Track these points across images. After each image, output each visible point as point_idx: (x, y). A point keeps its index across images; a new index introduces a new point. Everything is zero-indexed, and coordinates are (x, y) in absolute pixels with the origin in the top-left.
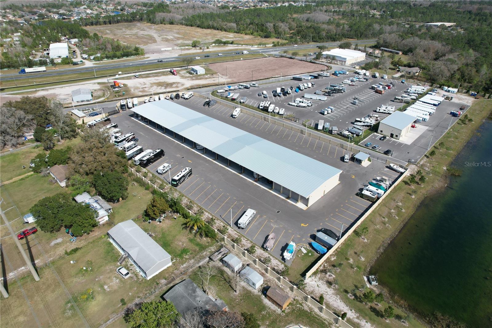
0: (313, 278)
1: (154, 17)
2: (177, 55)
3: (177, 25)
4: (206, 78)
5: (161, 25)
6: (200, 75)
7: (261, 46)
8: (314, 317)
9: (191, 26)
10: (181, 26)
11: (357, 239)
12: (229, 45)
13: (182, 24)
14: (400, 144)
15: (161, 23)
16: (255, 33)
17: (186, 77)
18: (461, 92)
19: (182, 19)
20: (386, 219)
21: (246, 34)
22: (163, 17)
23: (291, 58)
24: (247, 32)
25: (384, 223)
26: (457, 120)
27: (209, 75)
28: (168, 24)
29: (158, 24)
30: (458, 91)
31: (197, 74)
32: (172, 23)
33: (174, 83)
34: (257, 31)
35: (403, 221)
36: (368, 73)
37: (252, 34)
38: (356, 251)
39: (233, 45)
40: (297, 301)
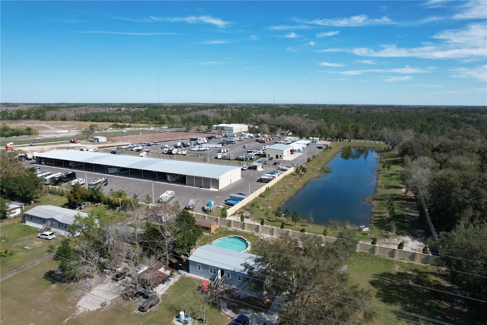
0: (233, 216)
1: (45, 115)
2: (75, 135)
3: (70, 121)
4: (108, 144)
5: (52, 121)
6: (101, 142)
7: (157, 128)
8: (238, 232)
9: (85, 121)
10: (74, 122)
11: (262, 198)
12: (126, 128)
13: (75, 120)
14: (284, 161)
15: (52, 120)
16: (150, 122)
17: (88, 144)
18: (322, 140)
19: (75, 116)
20: (283, 190)
21: (141, 123)
22: (54, 114)
23: (186, 132)
24: (143, 121)
25: (282, 192)
26: (321, 150)
27: (110, 142)
28: (59, 120)
29: (48, 121)
30: (320, 139)
31: (98, 141)
32: (64, 119)
33: (76, 147)
34: (152, 121)
35: (296, 191)
36: (252, 135)
37: (147, 123)
38: (263, 204)
39: (130, 128)
40: (223, 228)
